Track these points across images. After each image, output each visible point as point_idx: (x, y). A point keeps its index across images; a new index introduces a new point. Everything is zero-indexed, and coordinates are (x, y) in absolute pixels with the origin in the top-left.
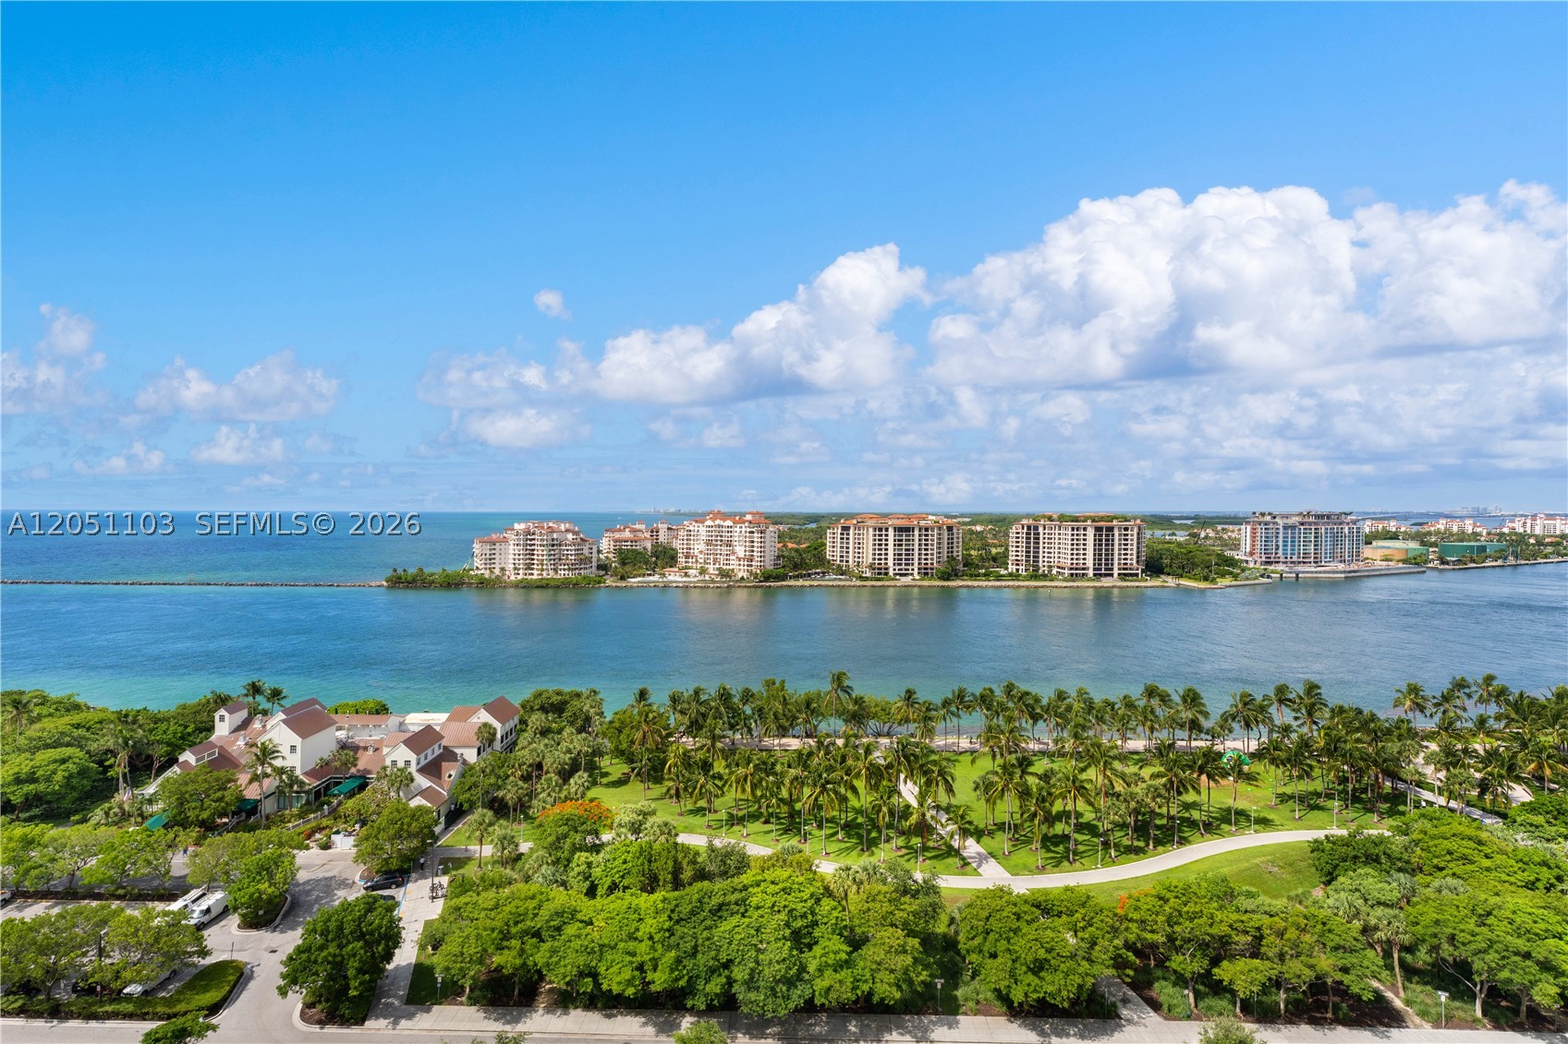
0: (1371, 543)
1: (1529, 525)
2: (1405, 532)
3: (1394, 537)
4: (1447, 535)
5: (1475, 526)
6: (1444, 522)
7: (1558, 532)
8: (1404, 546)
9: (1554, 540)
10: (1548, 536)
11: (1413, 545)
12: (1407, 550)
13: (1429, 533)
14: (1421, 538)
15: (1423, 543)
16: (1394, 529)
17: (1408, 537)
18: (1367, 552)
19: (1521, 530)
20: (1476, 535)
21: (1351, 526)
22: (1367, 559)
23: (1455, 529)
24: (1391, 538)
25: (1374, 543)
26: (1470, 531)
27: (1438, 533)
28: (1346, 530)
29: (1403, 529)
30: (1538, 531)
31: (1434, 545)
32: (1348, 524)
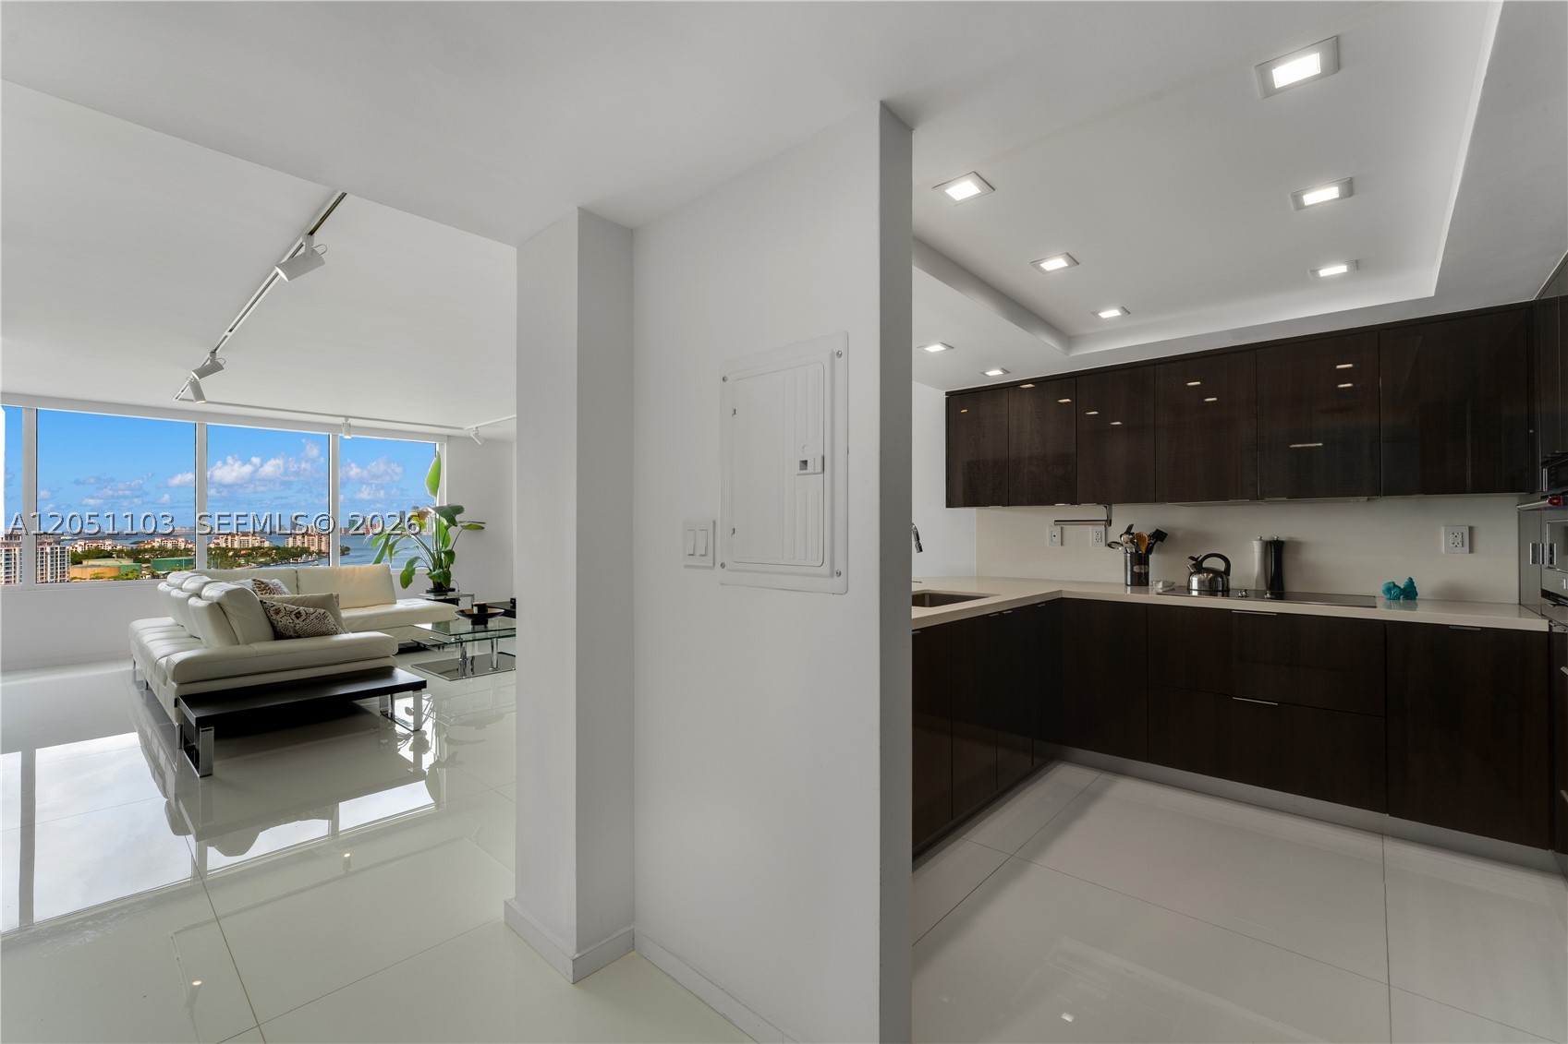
0: (81, 563)
1: (229, 541)
2: (122, 551)
3: (108, 555)
4: (162, 550)
5: (187, 542)
6: (160, 540)
7: (250, 546)
8: (118, 563)
9: (247, 551)
10: (244, 549)
11: (127, 562)
12: (119, 567)
13: (146, 551)
14: (135, 555)
15: (136, 560)
16: (110, 548)
17: (120, 554)
18: (75, 571)
19: (224, 545)
20: (187, 551)
21: (54, 546)
22: (75, 578)
23: (169, 546)
24: (104, 557)
25: (85, 563)
26: (183, 547)
27: (152, 550)
28: (48, 550)
29: (118, 547)
30: (236, 545)
31: (147, 561)
32: (50, 544)
